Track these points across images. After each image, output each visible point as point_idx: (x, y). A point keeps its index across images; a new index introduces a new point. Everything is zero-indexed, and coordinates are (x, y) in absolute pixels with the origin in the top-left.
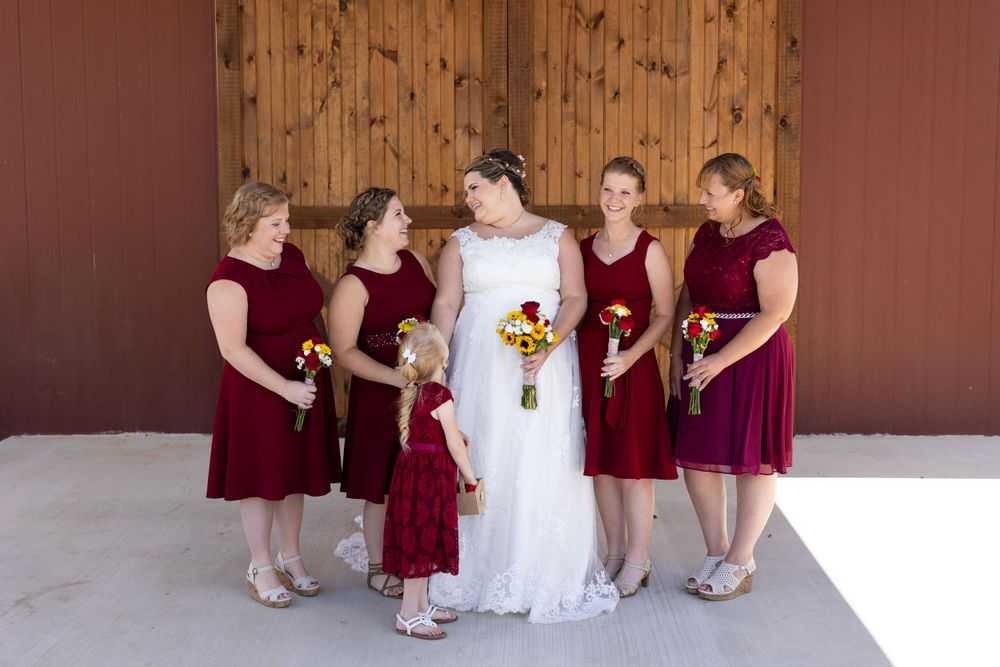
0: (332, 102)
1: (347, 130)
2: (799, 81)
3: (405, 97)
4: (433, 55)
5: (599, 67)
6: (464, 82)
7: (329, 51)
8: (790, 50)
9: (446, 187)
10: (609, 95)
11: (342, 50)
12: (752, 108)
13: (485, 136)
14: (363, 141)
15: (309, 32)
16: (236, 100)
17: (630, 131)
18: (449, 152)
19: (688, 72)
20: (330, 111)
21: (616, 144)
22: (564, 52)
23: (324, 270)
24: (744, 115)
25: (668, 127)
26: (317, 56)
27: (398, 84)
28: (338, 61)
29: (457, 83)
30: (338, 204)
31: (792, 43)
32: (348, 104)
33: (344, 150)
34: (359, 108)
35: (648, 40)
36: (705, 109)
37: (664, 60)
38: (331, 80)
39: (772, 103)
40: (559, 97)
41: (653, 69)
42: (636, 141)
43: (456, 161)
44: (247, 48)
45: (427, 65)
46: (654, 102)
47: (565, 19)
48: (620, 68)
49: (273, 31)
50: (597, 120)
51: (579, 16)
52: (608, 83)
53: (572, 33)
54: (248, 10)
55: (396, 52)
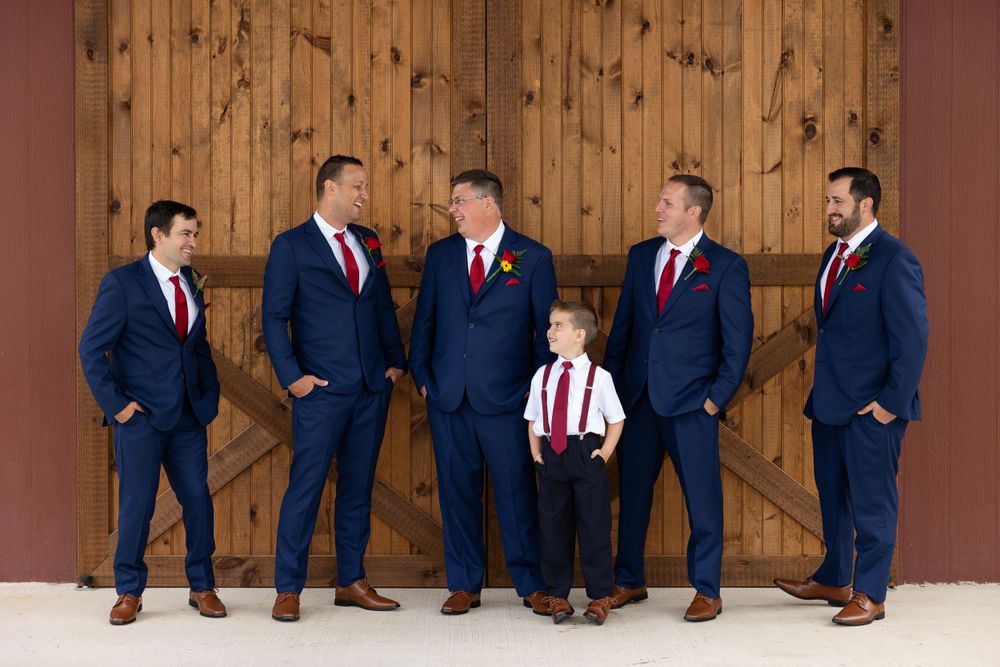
0: (238, 109)
1: (258, 147)
2: (896, 80)
3: (341, 102)
4: (380, 43)
5: (615, 60)
6: (424, 80)
7: (235, 37)
8: (883, 37)
9: (398, 228)
10: (629, 99)
11: (254, 36)
12: (831, 119)
13: (454, 155)
14: (281, 163)
15: (207, 11)
16: (102, 103)
17: (659, 150)
18: (403, 177)
19: (739, 68)
20: (234, 120)
21: (639, 168)
22: (567, 39)
23: (223, 346)
24: (819, 128)
25: (712, 144)
26: (217, 43)
27: (331, 83)
28: (247, 51)
29: (415, 82)
30: (245, 252)
31: (885, 27)
32: (261, 111)
33: (255, 175)
34: (276, 117)
35: (683, 23)
36: (764, 119)
37: (707, 51)
38: (237, 77)
39: (858, 110)
40: (558, 103)
41: (691, 63)
42: (668, 163)
43: (412, 193)
44: (119, 31)
45: (372, 57)
46: (692, 111)
48: (643, 61)
49: (155, 10)
50: (612, 134)
52: (626, 83)
53: (576, 12)
55: (329, 39)
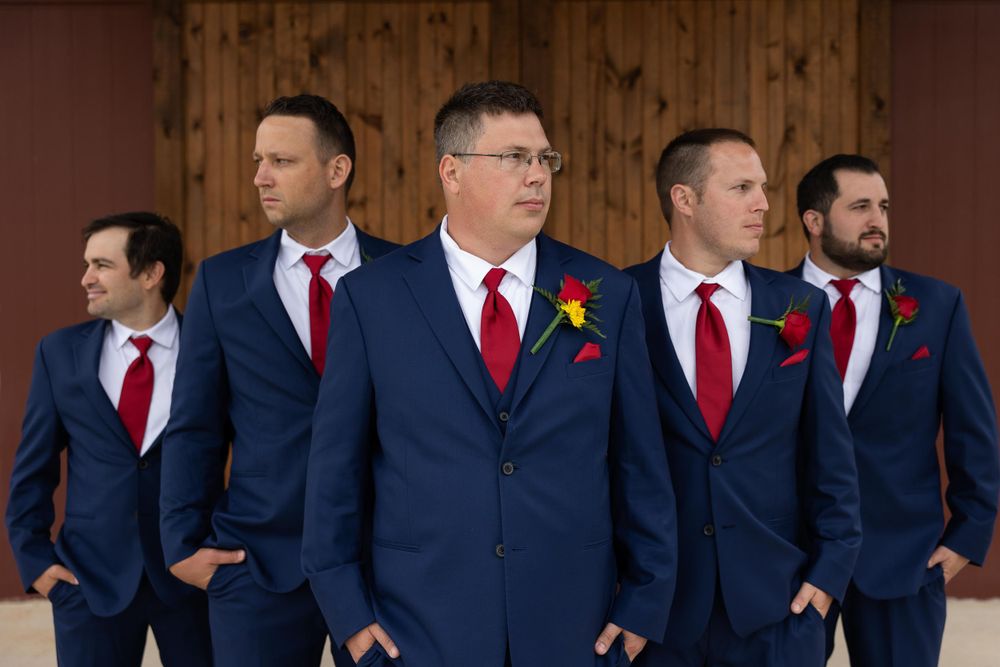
3: (392, 174)
4: (427, 121)
5: (636, 134)
8: (875, 115)
16: (178, 175)
22: (593, 116)
27: (383, 156)
31: (878, 106)
35: (696, 102)
40: (584, 173)
44: (193, 111)
47: (593, 76)
48: (662, 137)
49: (225, 92)
50: (634, 202)
51: (610, 73)
52: (646, 156)
53: (601, 94)
54: (195, 65)
55: (381, 117)
